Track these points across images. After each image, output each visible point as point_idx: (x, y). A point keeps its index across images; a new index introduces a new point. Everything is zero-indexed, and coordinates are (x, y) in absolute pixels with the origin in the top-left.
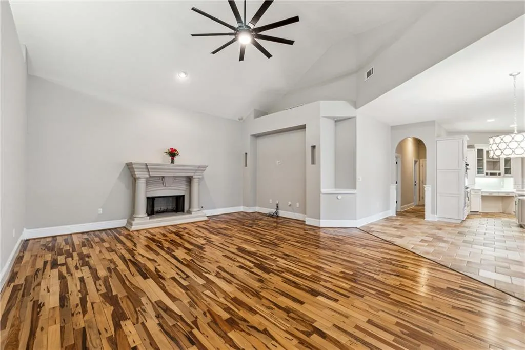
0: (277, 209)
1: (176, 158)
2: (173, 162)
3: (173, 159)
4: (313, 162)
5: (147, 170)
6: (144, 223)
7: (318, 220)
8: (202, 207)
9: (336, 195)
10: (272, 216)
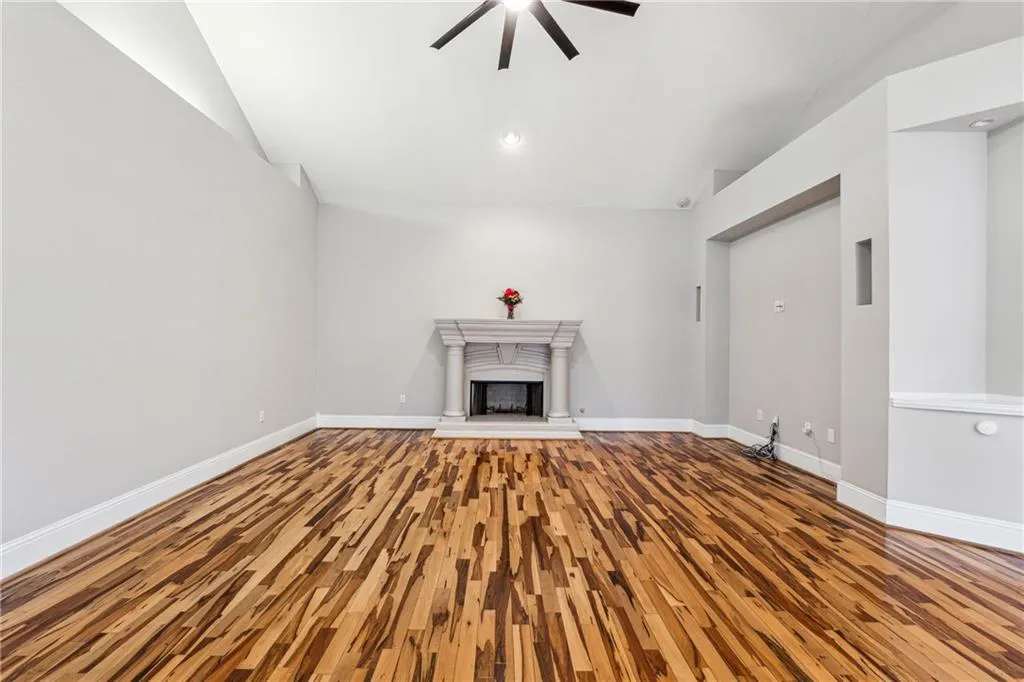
0: (773, 440)
1: (518, 309)
2: (511, 316)
3: (511, 310)
4: (866, 297)
5: (458, 332)
6: (461, 428)
7: (881, 499)
8: (582, 411)
9: (974, 419)
10: (755, 456)
